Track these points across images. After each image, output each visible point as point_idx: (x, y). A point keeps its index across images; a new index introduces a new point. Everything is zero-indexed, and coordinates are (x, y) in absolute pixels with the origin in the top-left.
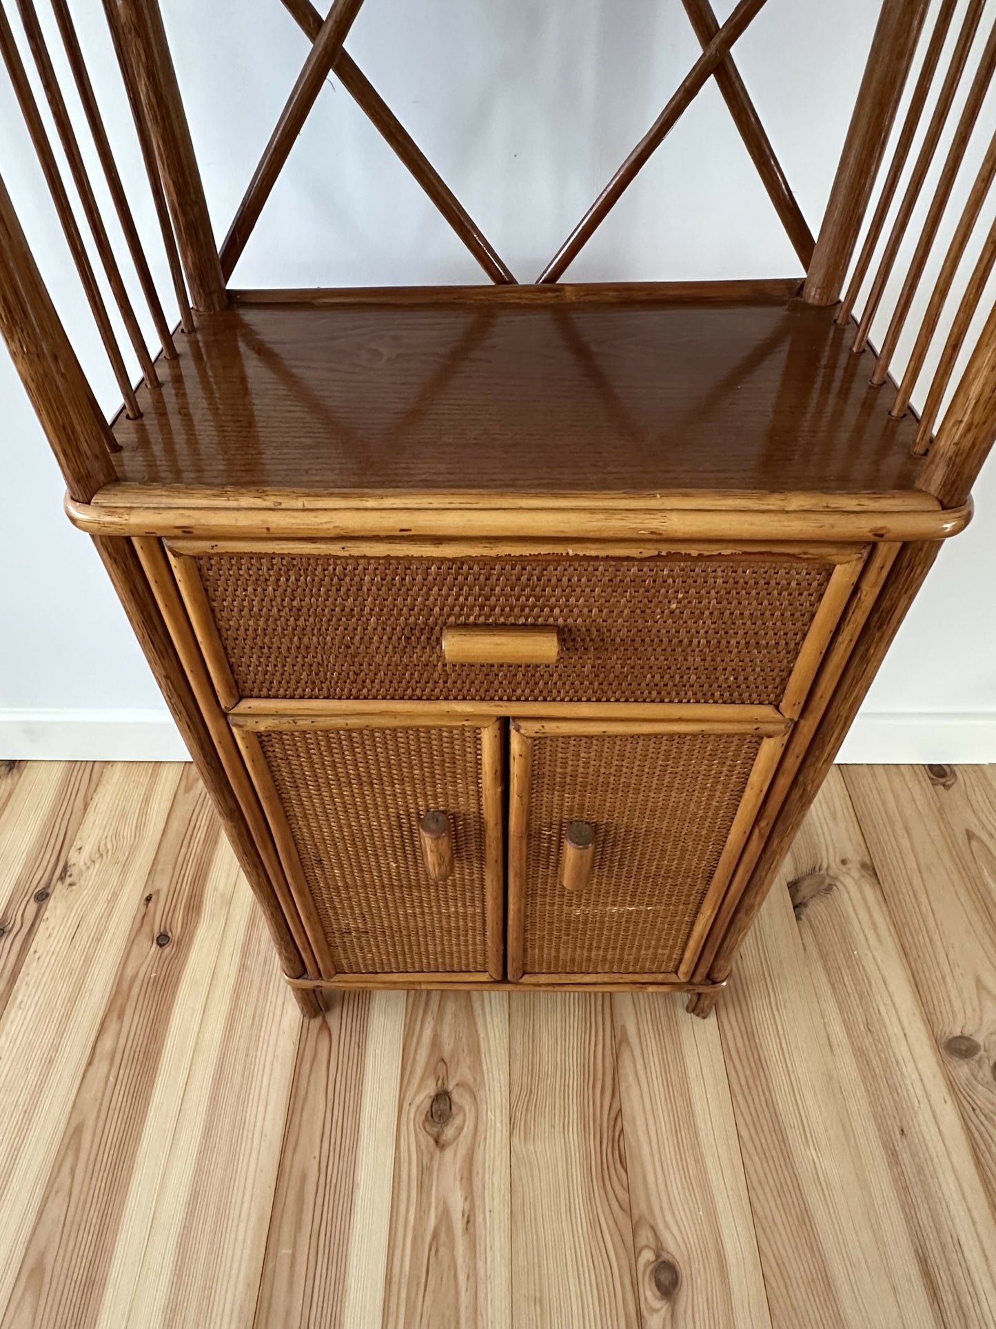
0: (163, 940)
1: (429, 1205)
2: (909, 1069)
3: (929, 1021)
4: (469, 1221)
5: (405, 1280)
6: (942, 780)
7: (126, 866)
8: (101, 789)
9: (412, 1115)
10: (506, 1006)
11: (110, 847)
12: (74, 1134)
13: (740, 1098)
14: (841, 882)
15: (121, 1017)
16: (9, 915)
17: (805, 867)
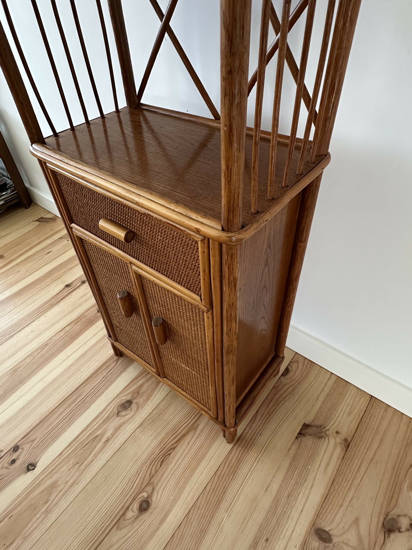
1: (102, 428)
4: (108, 441)
5: (80, 441)
9: (118, 401)
12: (45, 345)
15: (76, 324)
16: (74, 282)
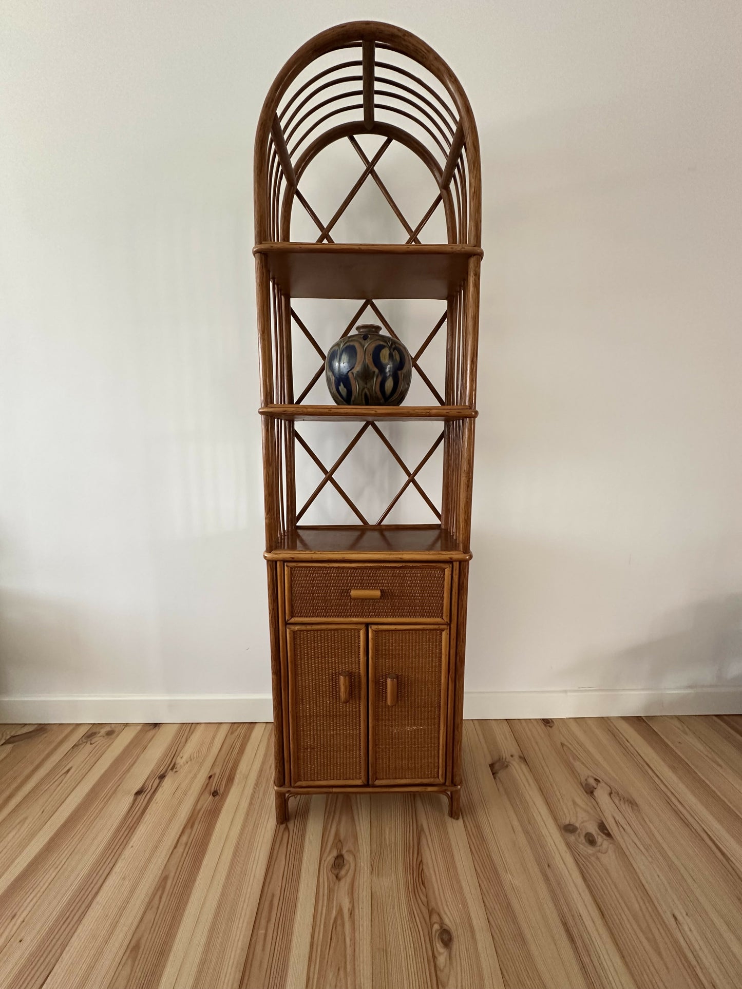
0: (215, 794)
1: (333, 907)
2: (549, 840)
3: (555, 819)
4: (351, 913)
5: (320, 943)
6: (549, 725)
7: (201, 764)
8: (194, 734)
9: (325, 865)
10: (369, 817)
11: (195, 756)
12: (164, 879)
13: (476, 855)
14: (512, 764)
15: (192, 827)
16: (146, 784)
17: (496, 758)
